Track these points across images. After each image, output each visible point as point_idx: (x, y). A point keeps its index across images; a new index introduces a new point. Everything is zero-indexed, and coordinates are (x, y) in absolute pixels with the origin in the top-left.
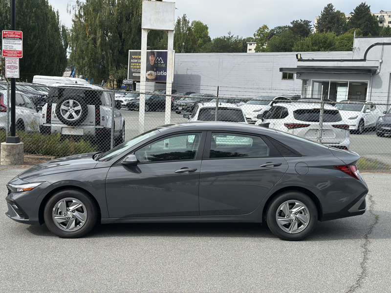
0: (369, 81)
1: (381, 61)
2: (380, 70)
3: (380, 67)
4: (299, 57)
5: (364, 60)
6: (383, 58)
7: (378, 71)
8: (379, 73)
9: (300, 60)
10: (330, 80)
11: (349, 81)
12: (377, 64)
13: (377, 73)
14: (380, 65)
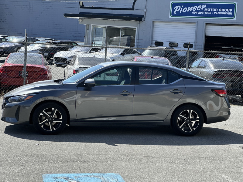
0: (136, 27)
1: (145, 10)
2: (145, 18)
3: (145, 16)
4: (81, 4)
5: (133, 9)
6: (147, 8)
7: (143, 19)
8: (144, 20)
9: (83, 7)
10: (106, 26)
11: (121, 26)
12: (143, 14)
13: (142, 21)
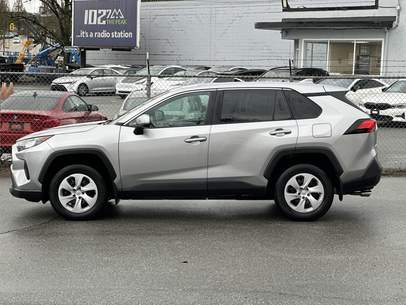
0: (383, 40)
1: (398, 8)
2: (398, 22)
4: (285, 5)
5: (376, 7)
6: (401, 3)
7: (395, 23)
9: (287, 9)
11: (355, 40)
14: (399, 15)
